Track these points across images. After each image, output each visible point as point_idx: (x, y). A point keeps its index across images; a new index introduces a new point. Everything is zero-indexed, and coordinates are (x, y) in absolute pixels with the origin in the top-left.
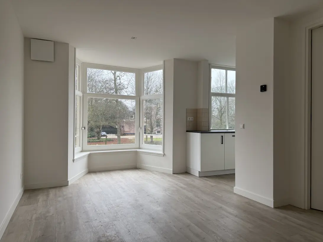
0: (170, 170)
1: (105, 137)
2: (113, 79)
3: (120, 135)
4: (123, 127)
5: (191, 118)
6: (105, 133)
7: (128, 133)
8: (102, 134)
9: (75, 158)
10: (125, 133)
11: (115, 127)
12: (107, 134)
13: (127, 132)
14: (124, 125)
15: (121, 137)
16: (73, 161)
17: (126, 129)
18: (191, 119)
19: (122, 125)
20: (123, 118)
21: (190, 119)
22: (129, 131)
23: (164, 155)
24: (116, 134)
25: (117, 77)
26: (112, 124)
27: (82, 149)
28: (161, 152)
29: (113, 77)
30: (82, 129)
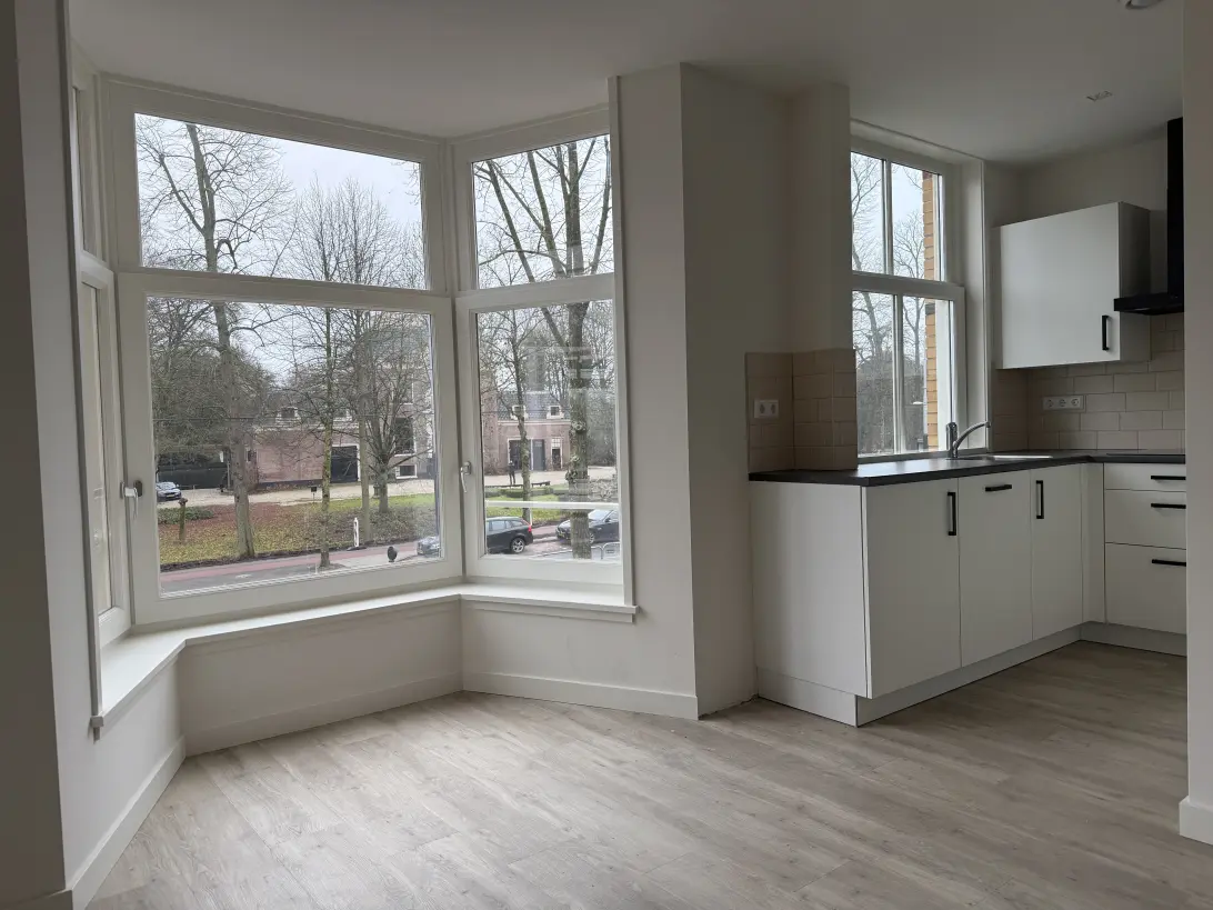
0: (683, 696)
1: (175, 504)
2: (204, 252)
3: (244, 490)
4: (251, 455)
5: (768, 403)
6: (172, 485)
7: (272, 481)
8: (162, 492)
9: (107, 705)
10: (261, 481)
11: (214, 460)
12: (182, 489)
13: (270, 476)
14: (257, 448)
15: (254, 499)
16: (95, 728)
17: (268, 465)
18: (768, 413)
19: (248, 449)
20: (251, 420)
21: (762, 409)
22: (281, 475)
23: (639, 614)
24: (222, 487)
25: (219, 245)
26: (204, 448)
27: (133, 621)
28: (618, 600)
29: (202, 242)
30: (122, 495)
